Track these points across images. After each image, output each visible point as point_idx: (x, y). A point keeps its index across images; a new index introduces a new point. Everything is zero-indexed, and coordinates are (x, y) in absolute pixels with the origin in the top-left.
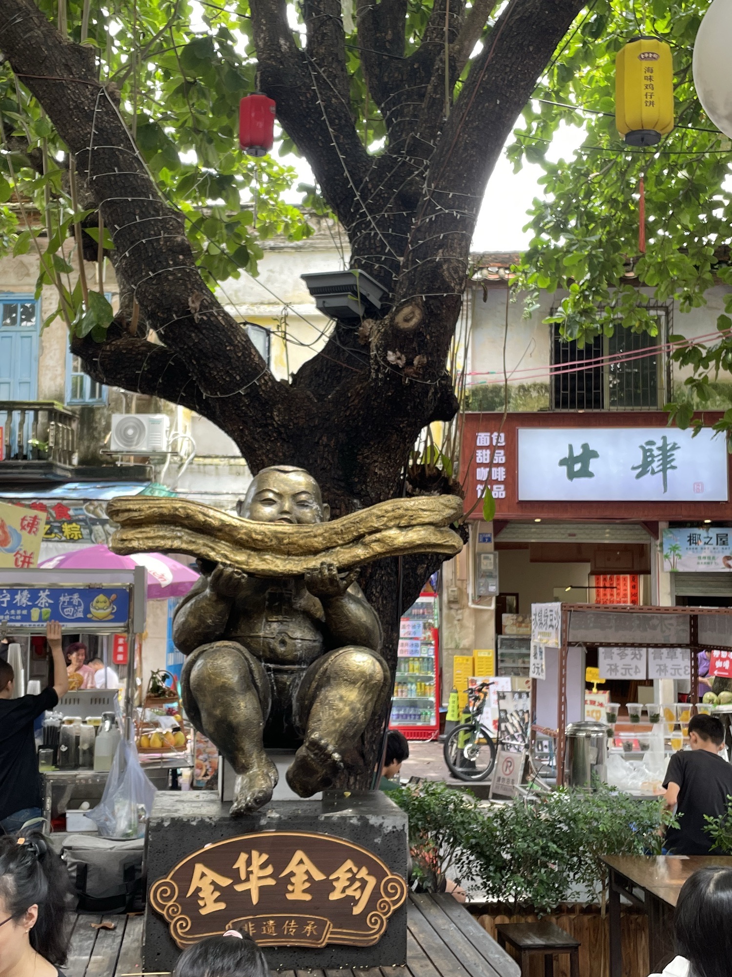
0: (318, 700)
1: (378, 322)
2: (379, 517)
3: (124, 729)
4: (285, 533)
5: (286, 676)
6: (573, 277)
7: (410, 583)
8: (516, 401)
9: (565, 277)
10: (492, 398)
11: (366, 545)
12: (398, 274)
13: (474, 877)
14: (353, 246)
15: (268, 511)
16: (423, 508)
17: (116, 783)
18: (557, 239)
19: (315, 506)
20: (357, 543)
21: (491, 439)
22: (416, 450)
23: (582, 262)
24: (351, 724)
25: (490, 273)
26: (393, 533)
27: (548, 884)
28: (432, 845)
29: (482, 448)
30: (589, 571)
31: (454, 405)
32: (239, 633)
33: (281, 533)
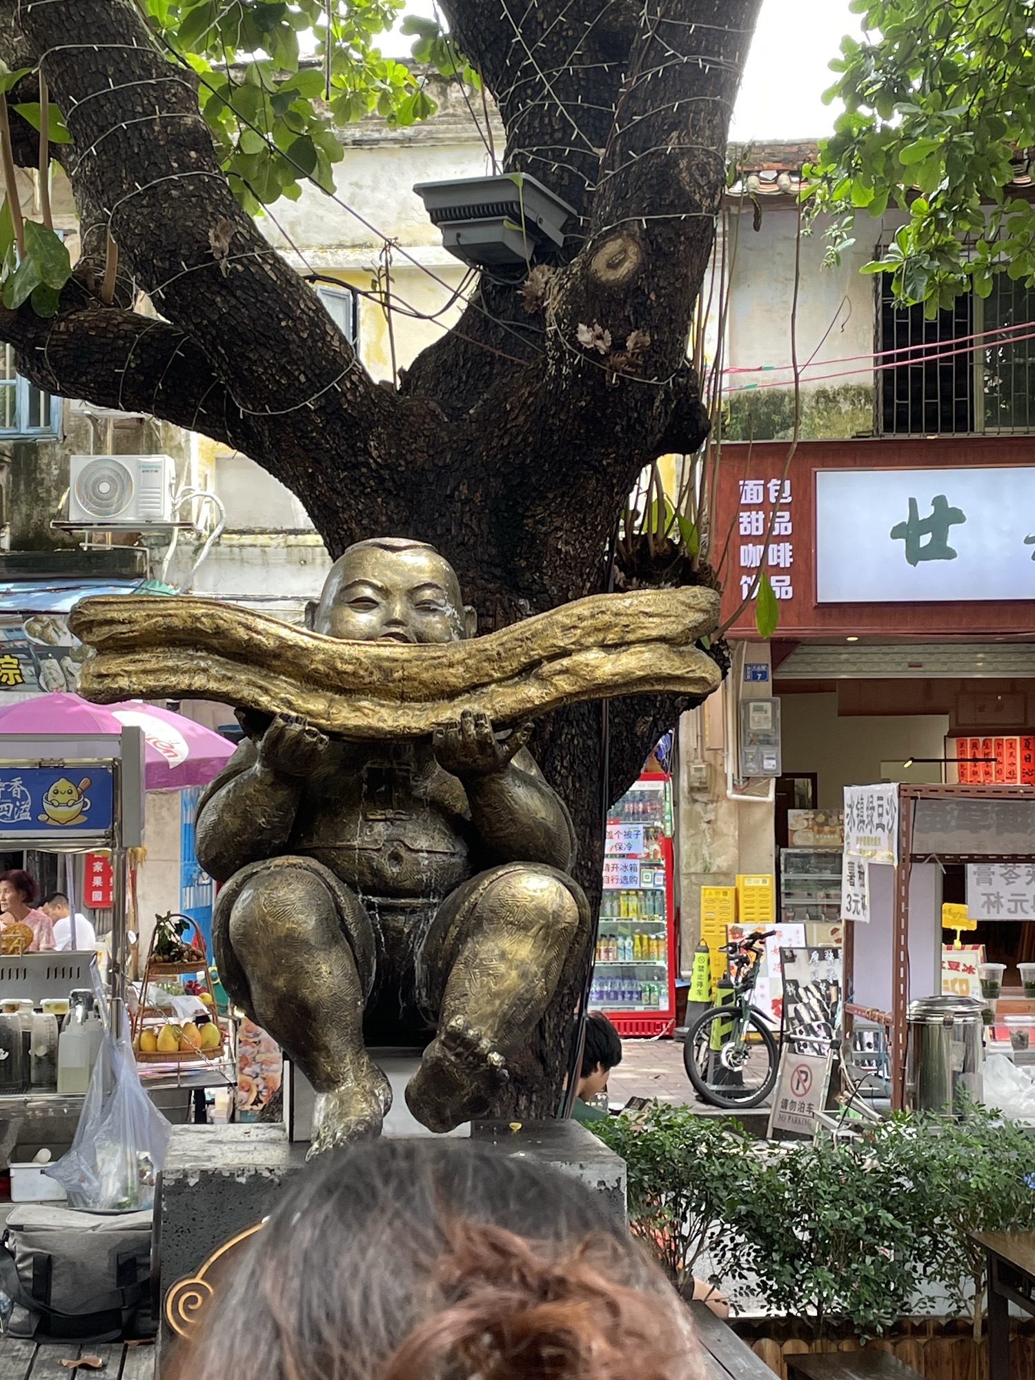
0: (461, 958)
1: (560, 270)
2: (566, 629)
3: (110, 1018)
4: (396, 660)
5: (402, 918)
6: (917, 186)
7: (622, 750)
8: (812, 419)
9: (902, 187)
10: (768, 415)
11: (542, 679)
12: (594, 181)
13: (745, 1273)
14: (511, 129)
15: (363, 620)
16: (647, 610)
17: (98, 1115)
18: (887, 116)
19: (449, 610)
20: (528, 678)
21: (766, 491)
22: (631, 507)
23: (935, 157)
24: (521, 1001)
25: (764, 182)
26: (593, 656)
27: (878, 1285)
28: (668, 1217)
29: (749, 507)
30: (946, 732)
31: (701, 424)
32: (316, 842)
33: (388, 659)
